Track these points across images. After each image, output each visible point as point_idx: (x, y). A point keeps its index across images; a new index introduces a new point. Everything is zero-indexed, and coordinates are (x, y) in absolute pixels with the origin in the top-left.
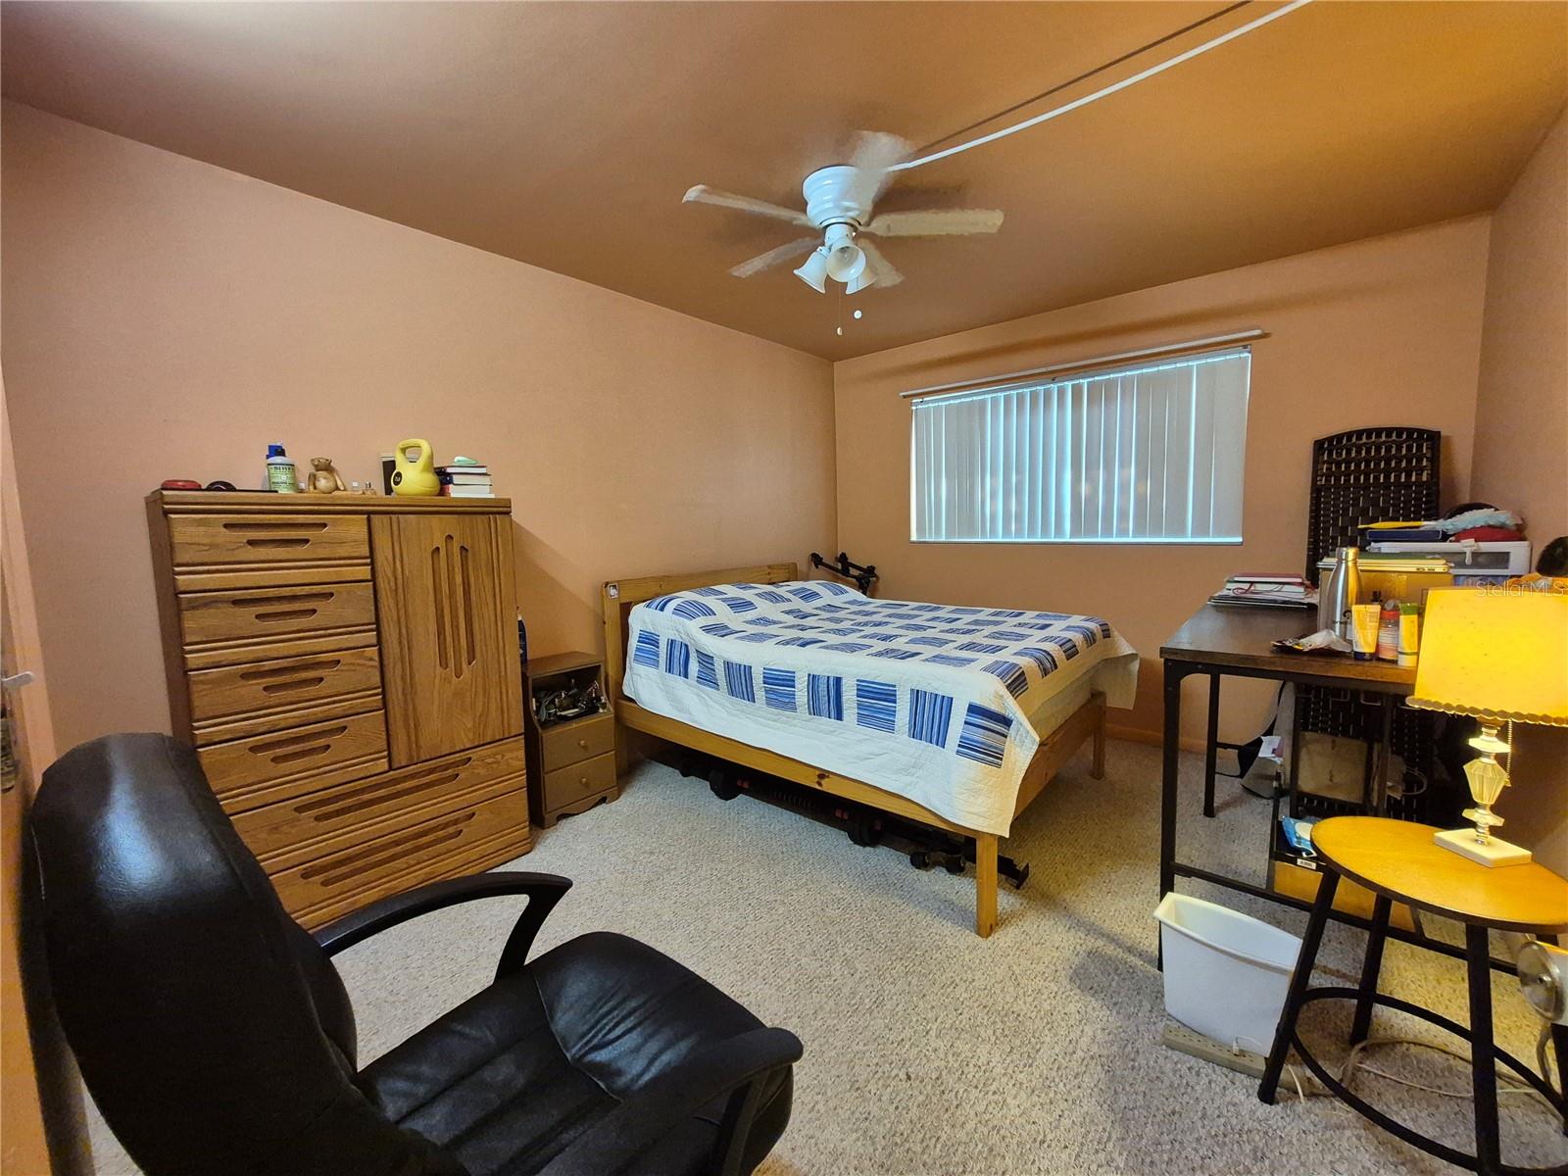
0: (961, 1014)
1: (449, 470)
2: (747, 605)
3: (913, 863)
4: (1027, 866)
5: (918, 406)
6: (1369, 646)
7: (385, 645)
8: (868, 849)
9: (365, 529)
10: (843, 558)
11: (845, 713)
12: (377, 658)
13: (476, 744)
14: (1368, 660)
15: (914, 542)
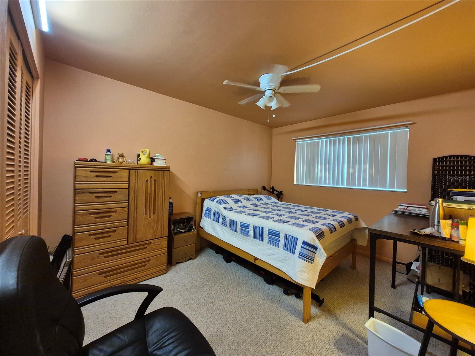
0: (293, 351)
1: (154, 158)
2: (239, 201)
3: (284, 293)
4: (324, 298)
5: (298, 142)
6: (447, 235)
7: (130, 207)
8: (270, 286)
9: (128, 174)
10: (273, 188)
11: (264, 239)
12: (127, 211)
13: (153, 238)
14: (447, 241)
15: (295, 184)
